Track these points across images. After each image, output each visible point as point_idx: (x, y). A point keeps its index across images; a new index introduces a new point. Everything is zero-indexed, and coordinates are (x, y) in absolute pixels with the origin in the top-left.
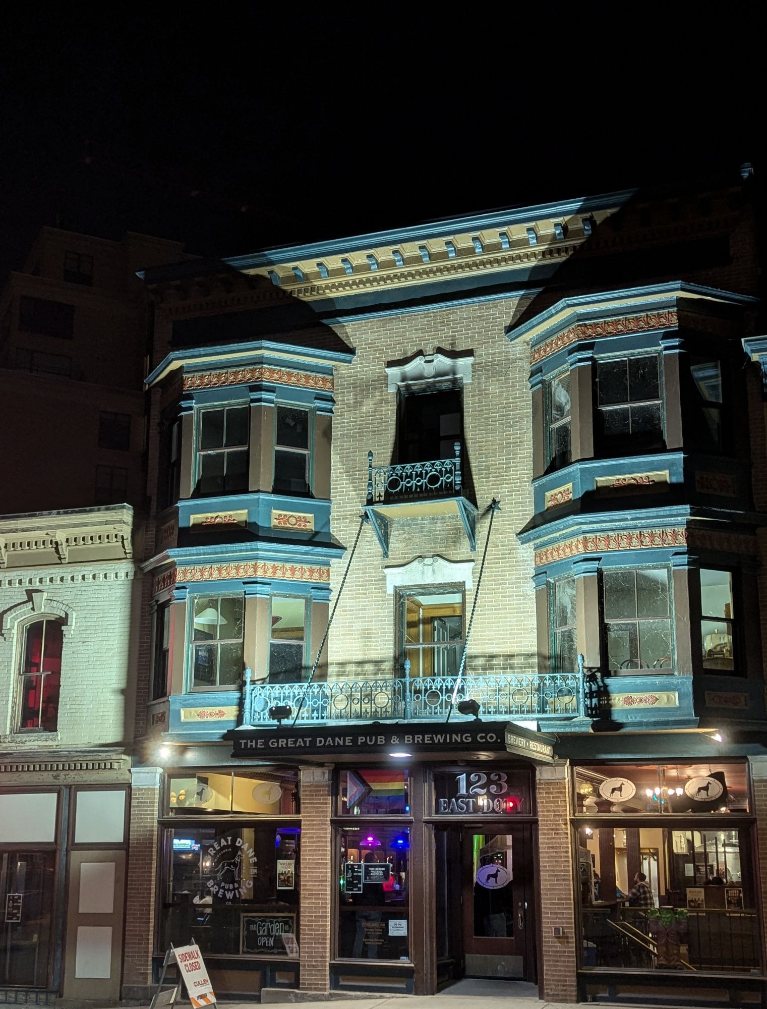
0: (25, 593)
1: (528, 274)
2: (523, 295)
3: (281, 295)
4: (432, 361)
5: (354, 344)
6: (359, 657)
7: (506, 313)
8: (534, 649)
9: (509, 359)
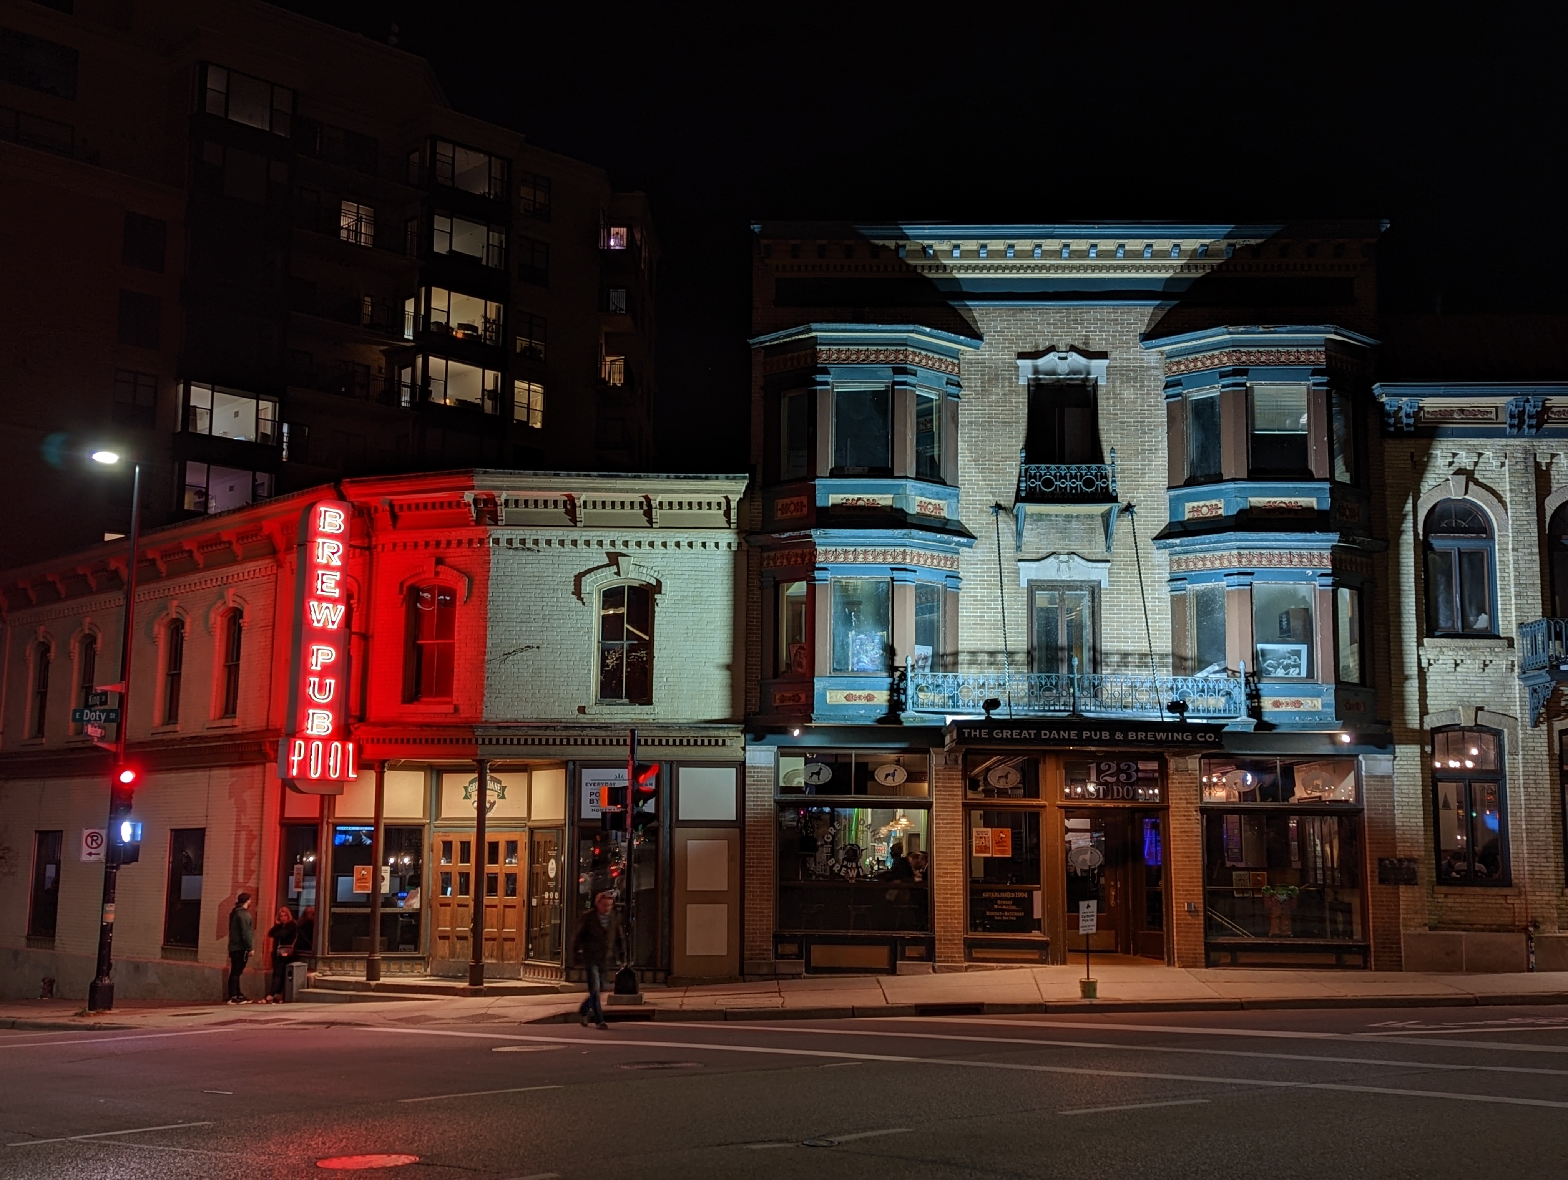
0: (605, 555)
1: (1163, 283)
2: (1158, 305)
3: (904, 268)
4: (1065, 358)
5: (982, 330)
6: (992, 647)
7: (1141, 321)
8: (1169, 650)
9: (1143, 367)
